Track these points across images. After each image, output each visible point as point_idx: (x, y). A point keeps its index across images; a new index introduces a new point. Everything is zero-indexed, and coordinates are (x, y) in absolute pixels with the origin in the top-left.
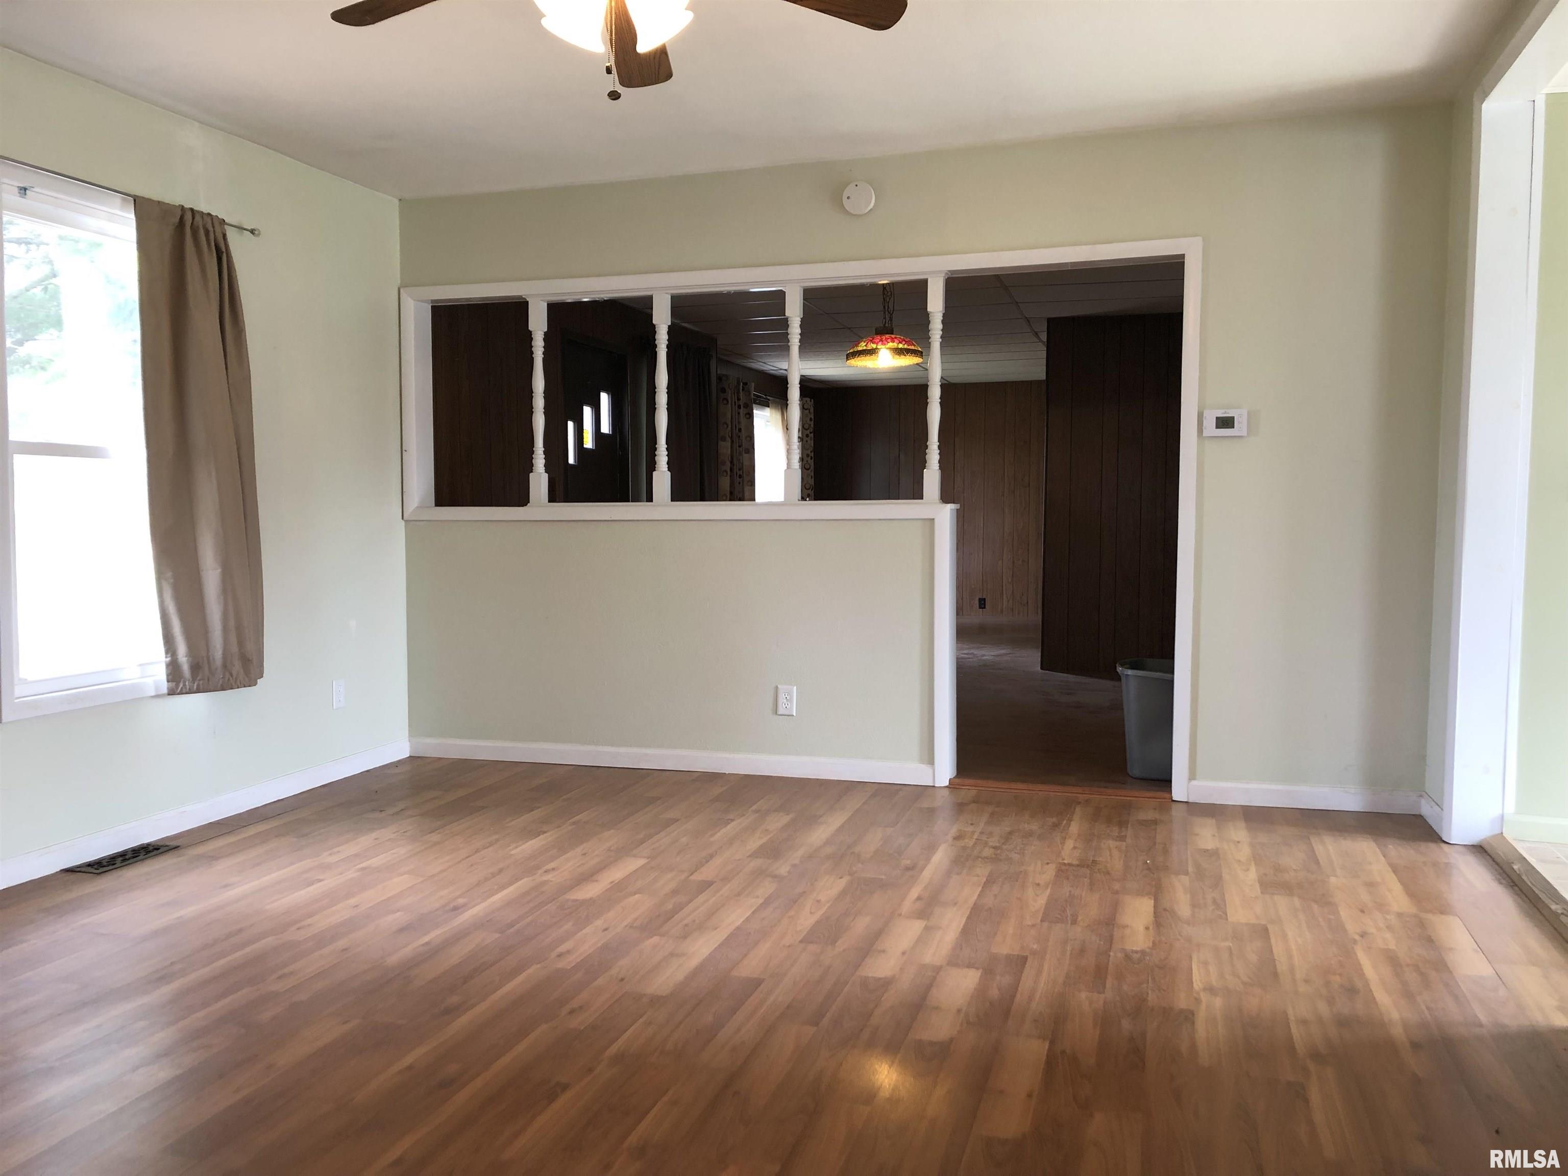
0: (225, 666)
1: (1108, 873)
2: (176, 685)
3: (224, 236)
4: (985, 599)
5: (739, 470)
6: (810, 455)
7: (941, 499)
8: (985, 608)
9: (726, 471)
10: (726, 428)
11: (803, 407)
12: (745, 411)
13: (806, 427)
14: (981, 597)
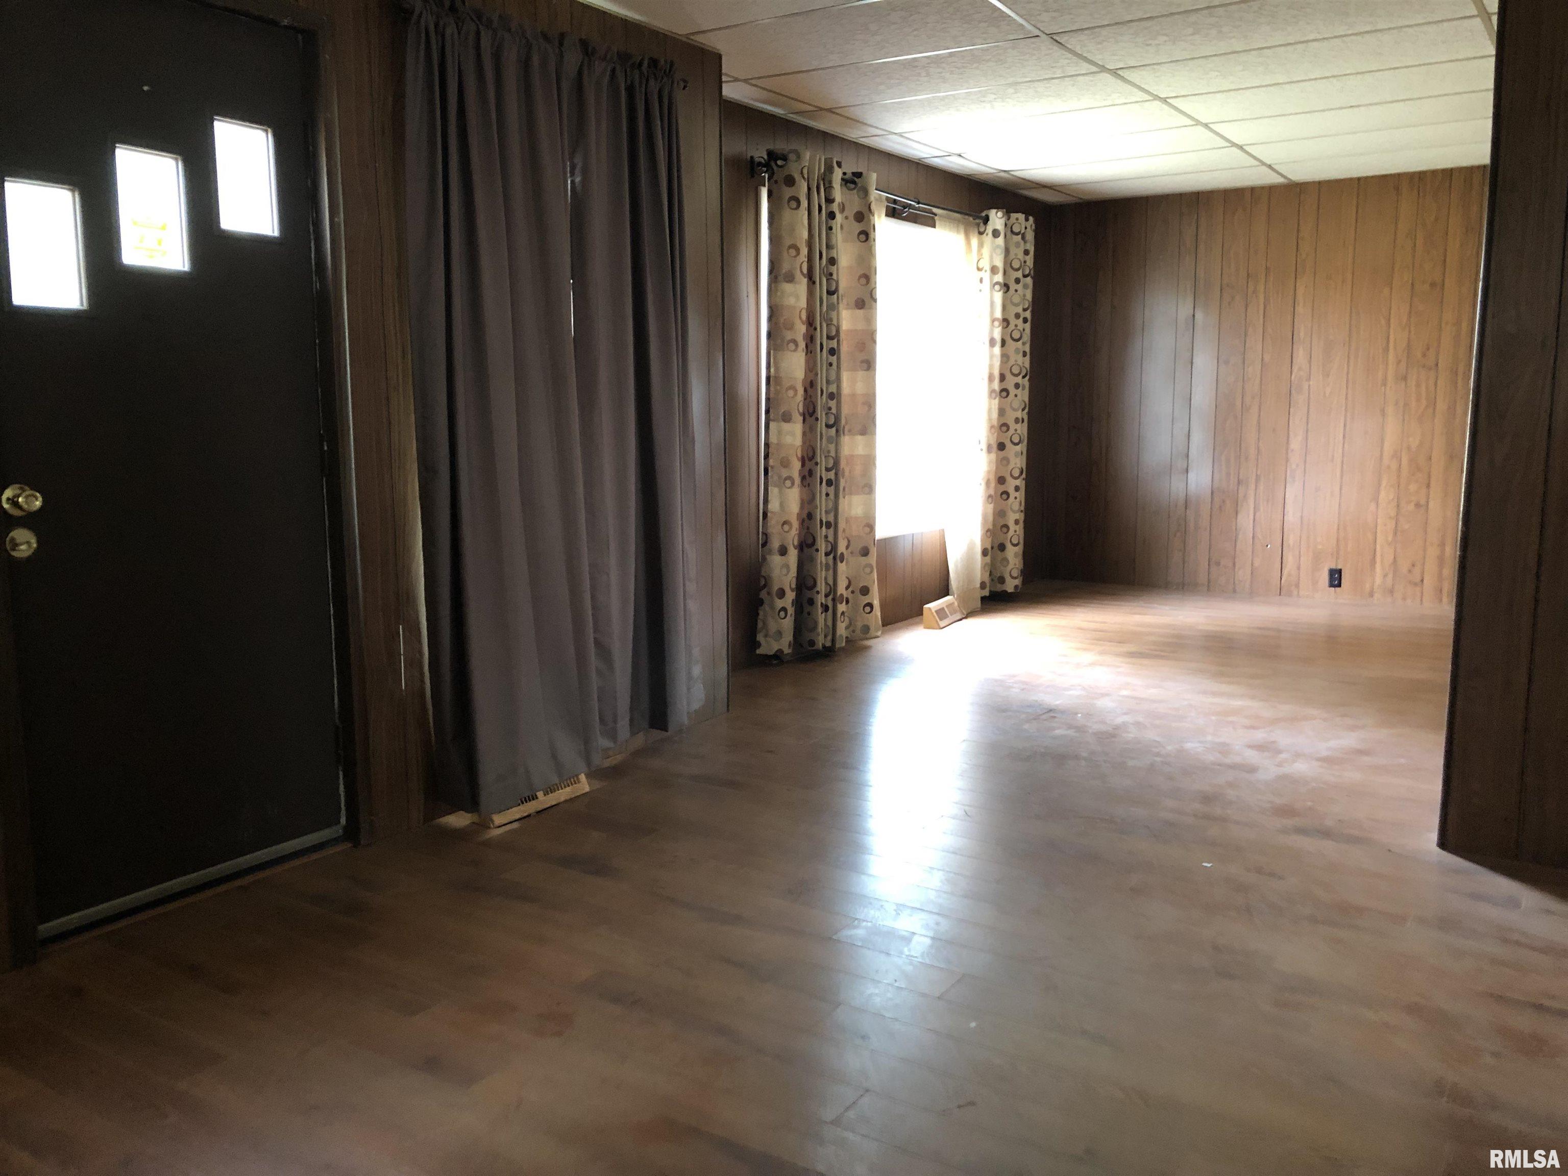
4: (1341, 570)
5: (829, 338)
8: (1339, 585)
9: (795, 342)
10: (795, 257)
11: (1010, 230)
12: (858, 227)
13: (1016, 265)
14: (1333, 567)
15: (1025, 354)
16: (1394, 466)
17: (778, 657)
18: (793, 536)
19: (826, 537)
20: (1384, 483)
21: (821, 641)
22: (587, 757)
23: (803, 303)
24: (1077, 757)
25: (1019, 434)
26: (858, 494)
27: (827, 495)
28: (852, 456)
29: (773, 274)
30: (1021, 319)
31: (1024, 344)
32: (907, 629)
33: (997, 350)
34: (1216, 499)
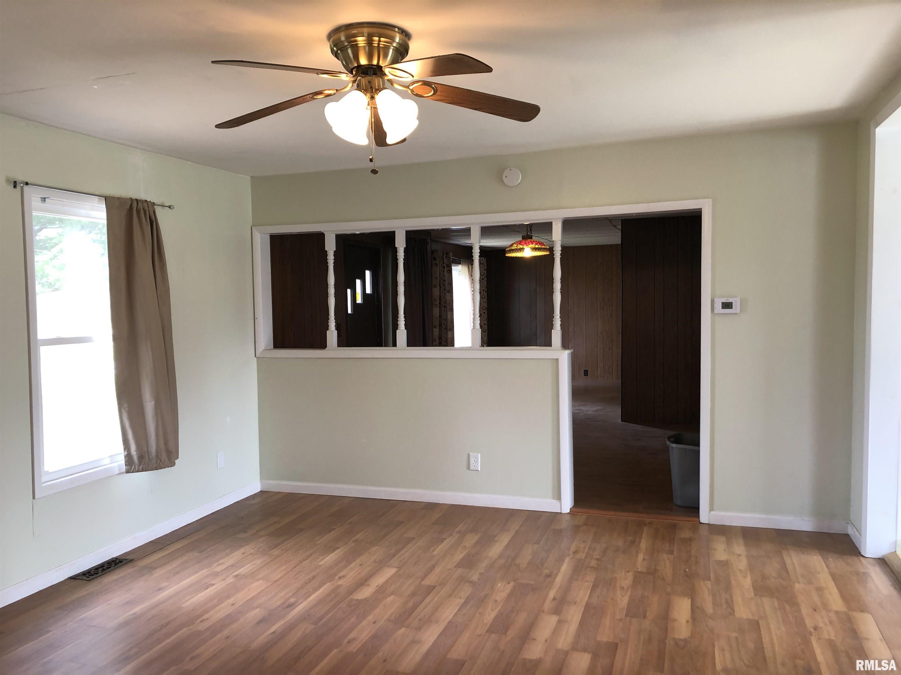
0: (157, 456)
1: (664, 579)
2: (130, 467)
3: (154, 212)
4: (587, 370)
5: (445, 303)
6: (485, 290)
7: (562, 346)
8: (587, 375)
9: (437, 305)
12: (449, 270)
13: (482, 274)
14: (585, 369)
16: (601, 336)
20: (599, 342)
23: (438, 294)
25: (485, 329)
31: (485, 299)
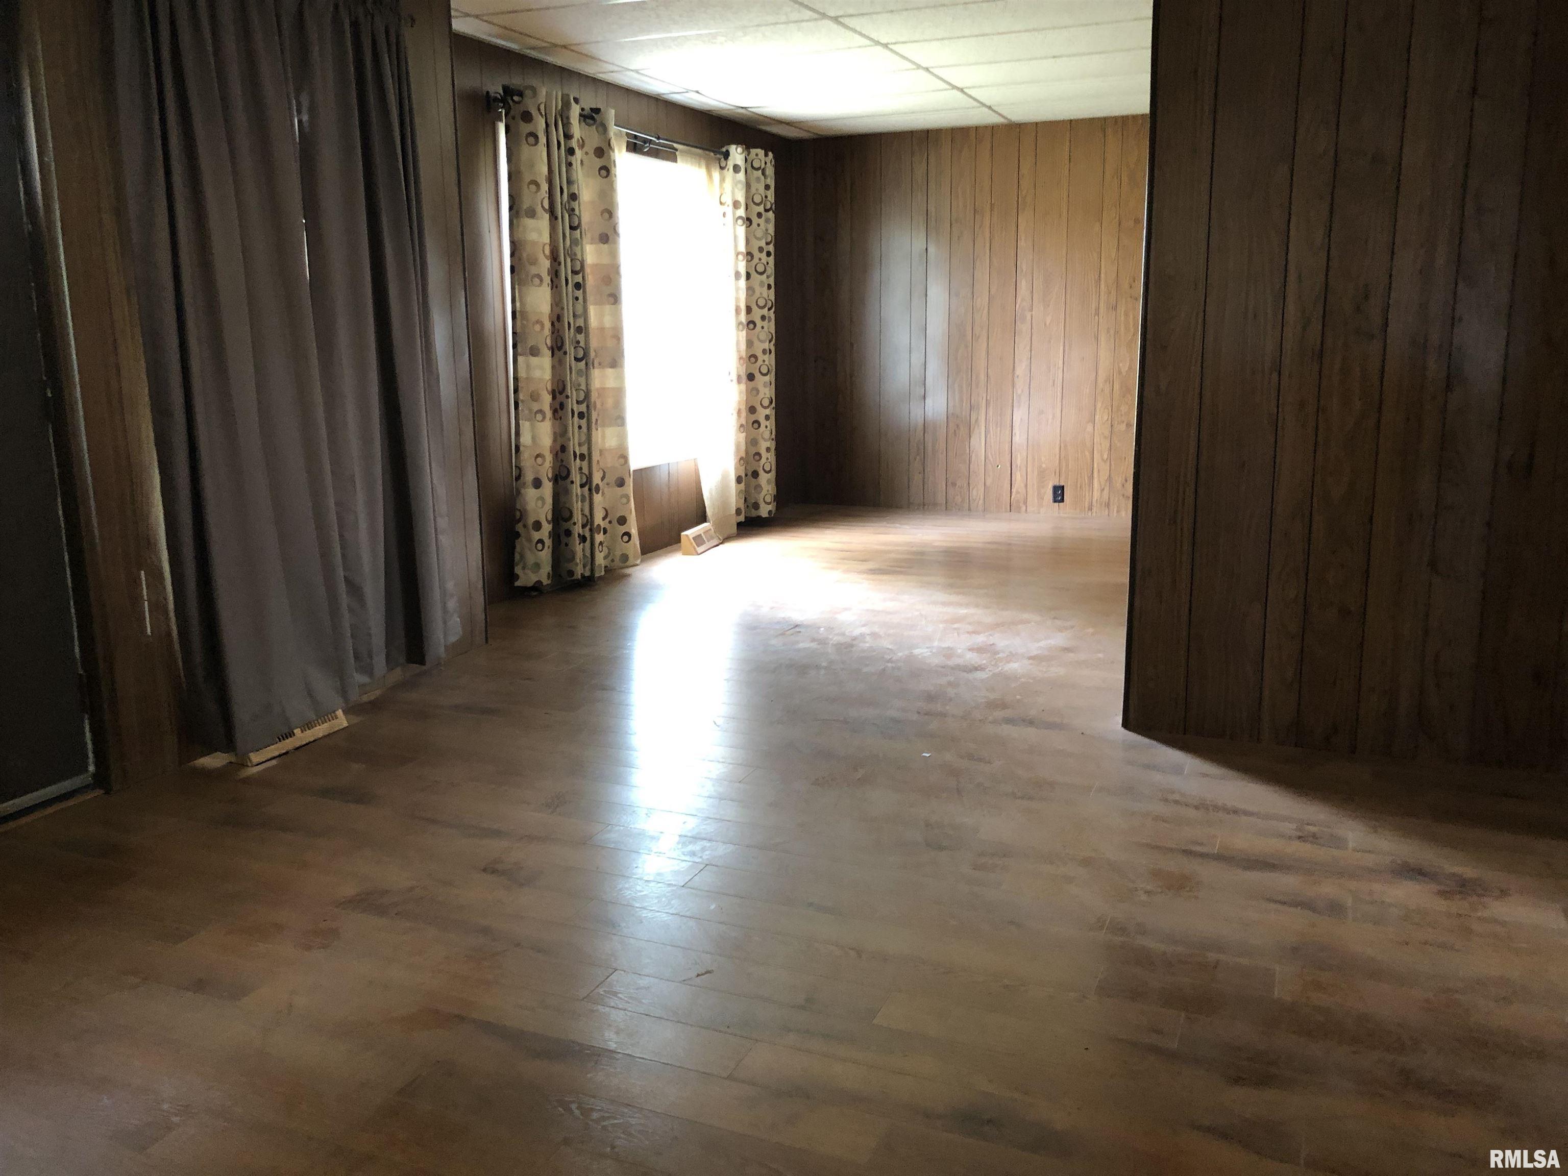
4: (1063, 487)
5: (574, 272)
8: (1062, 500)
9: (539, 276)
10: (536, 192)
11: (750, 166)
12: (599, 163)
13: (757, 199)
14: (1057, 483)
15: (769, 287)
16: (1107, 390)
17: (537, 588)
18: (546, 468)
19: (581, 469)
20: (1099, 405)
21: (580, 571)
22: (343, 692)
23: (546, 238)
24: (818, 667)
25: (767, 365)
26: (610, 425)
27: (580, 427)
28: (604, 389)
29: (514, 211)
30: (765, 252)
31: (768, 277)
32: (666, 556)
33: (742, 283)
34: (951, 425)
